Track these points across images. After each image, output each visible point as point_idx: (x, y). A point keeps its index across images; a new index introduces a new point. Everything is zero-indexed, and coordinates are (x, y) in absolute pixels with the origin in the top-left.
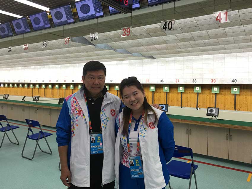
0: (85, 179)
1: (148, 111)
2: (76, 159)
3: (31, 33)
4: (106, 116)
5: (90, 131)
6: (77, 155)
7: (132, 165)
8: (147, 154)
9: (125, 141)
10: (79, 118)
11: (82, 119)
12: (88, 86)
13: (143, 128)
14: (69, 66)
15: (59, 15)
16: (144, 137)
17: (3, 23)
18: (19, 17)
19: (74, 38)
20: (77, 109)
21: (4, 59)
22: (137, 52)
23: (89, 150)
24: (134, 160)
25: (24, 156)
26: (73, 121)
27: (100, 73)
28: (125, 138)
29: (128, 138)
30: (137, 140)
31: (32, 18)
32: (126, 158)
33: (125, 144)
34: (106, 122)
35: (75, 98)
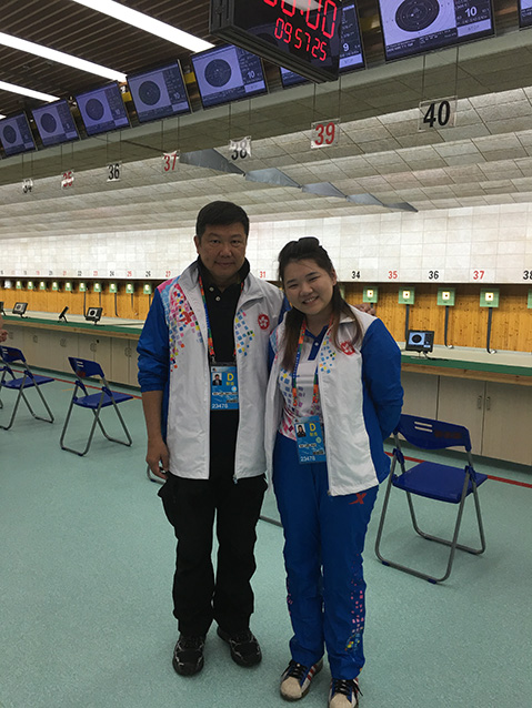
0: (198, 463)
1: (342, 315)
2: (178, 420)
3: (81, 141)
4: (246, 328)
5: (210, 360)
6: (181, 410)
7: (301, 435)
8: (333, 410)
9: (287, 381)
10: (185, 329)
11: (193, 331)
12: (207, 259)
13: (326, 354)
14: (179, 234)
15: (149, 93)
16: (328, 372)
17: (8, 116)
18: (50, 99)
19: (189, 155)
20: (183, 310)
21: (13, 214)
22: (363, 191)
23: (207, 399)
24: (307, 425)
25: (65, 446)
26: (173, 337)
27: (236, 230)
28: (287, 376)
29: (294, 375)
30: (313, 379)
31: (82, 101)
32: (290, 420)
33: (287, 389)
34: (247, 342)
35: (178, 286)
